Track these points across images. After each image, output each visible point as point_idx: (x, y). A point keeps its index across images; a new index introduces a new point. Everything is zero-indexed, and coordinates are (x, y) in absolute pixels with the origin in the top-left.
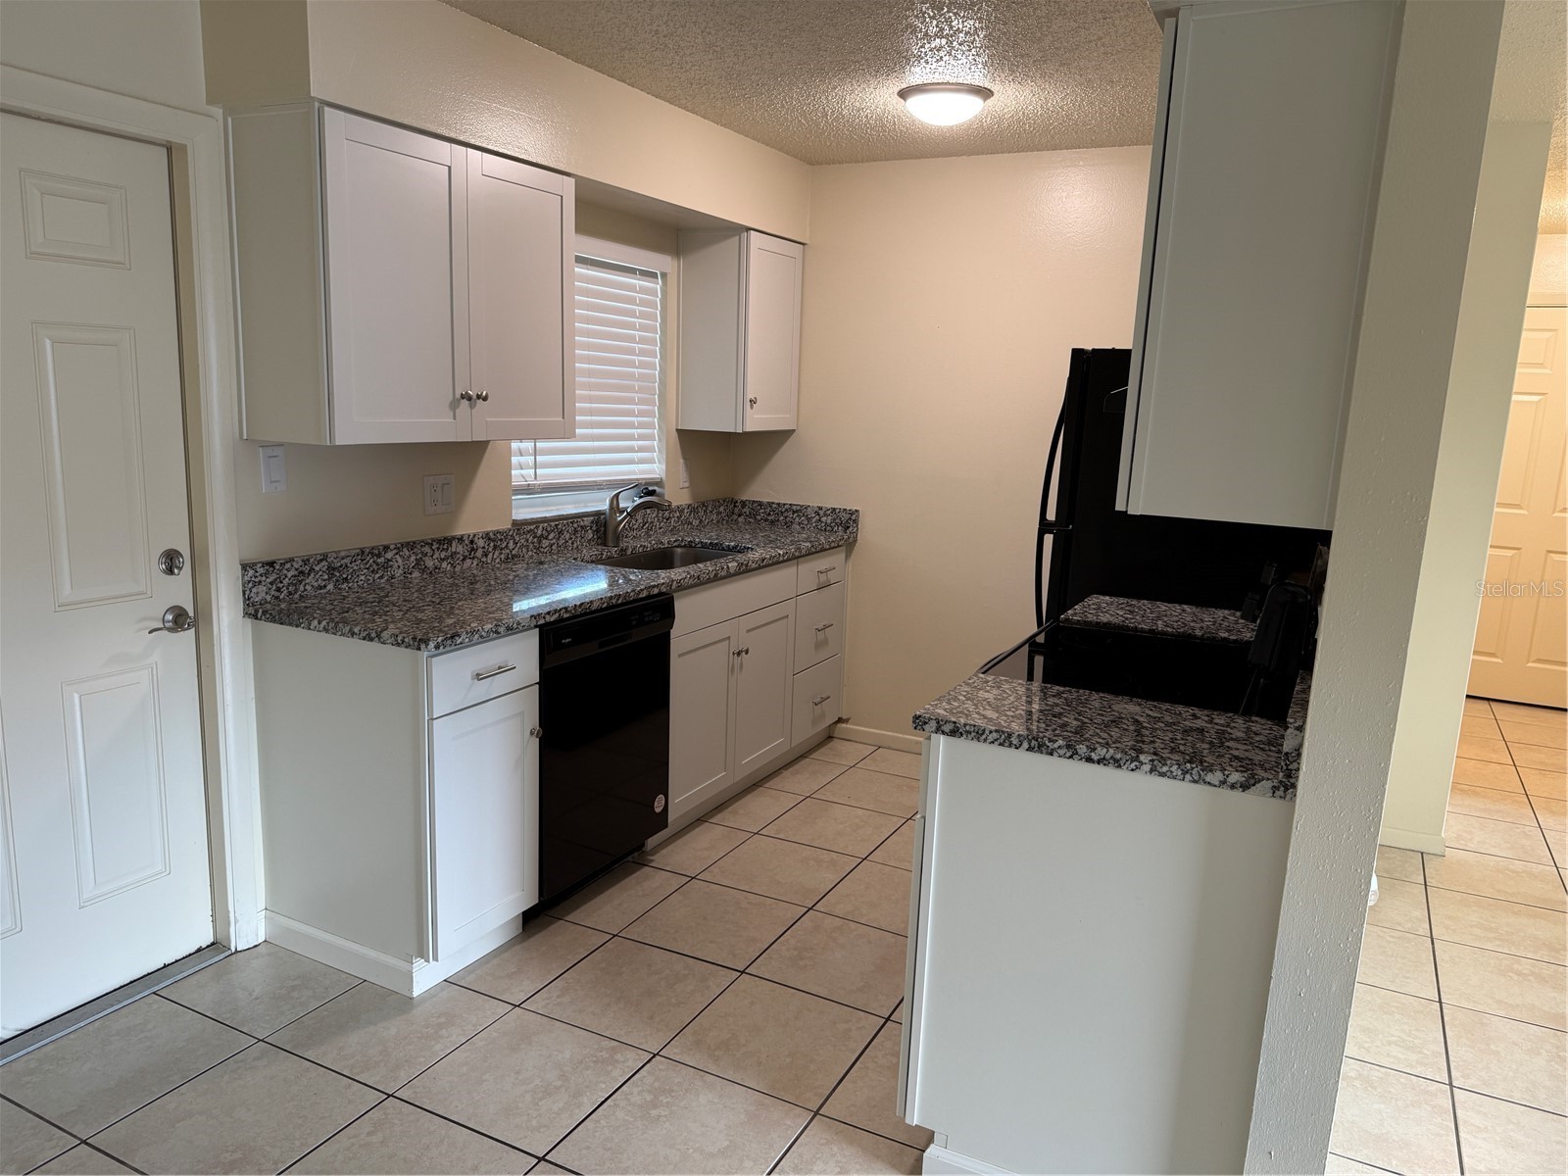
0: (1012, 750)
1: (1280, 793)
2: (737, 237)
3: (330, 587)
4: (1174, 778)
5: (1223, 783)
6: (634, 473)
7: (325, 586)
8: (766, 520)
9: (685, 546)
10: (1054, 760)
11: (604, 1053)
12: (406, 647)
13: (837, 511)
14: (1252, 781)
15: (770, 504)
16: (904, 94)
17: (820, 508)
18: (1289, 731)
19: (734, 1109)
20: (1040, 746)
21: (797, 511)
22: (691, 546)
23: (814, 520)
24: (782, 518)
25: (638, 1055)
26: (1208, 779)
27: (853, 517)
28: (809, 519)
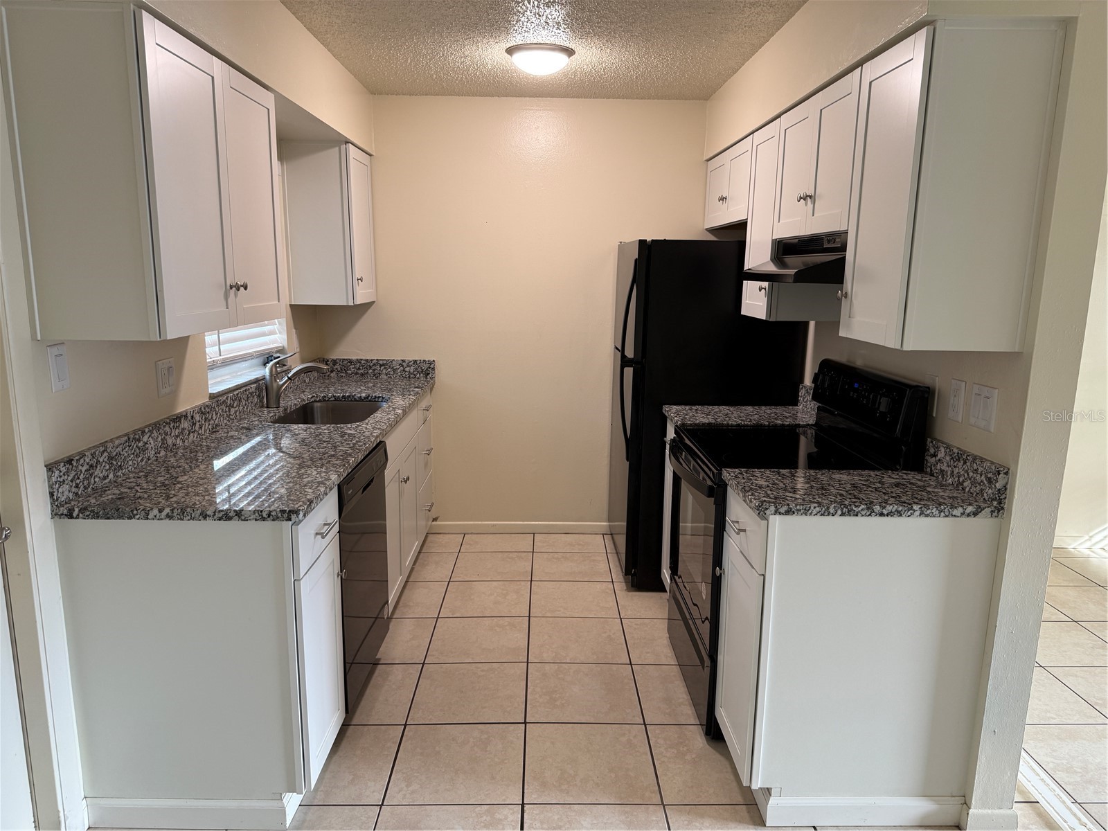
0: (830, 518)
1: (995, 514)
2: (337, 148)
3: (111, 476)
4: (934, 516)
5: (963, 514)
6: (266, 344)
7: (108, 476)
8: (357, 374)
9: (319, 401)
10: (859, 519)
11: (485, 817)
12: (273, 520)
13: (418, 362)
14: (980, 510)
15: (359, 361)
16: (510, 51)
17: (404, 361)
18: (1001, 475)
19: (611, 823)
20: (849, 511)
21: (383, 365)
22: (325, 400)
23: (399, 371)
24: (371, 371)
25: (510, 809)
26: (954, 514)
27: (432, 366)
28: (395, 370)
